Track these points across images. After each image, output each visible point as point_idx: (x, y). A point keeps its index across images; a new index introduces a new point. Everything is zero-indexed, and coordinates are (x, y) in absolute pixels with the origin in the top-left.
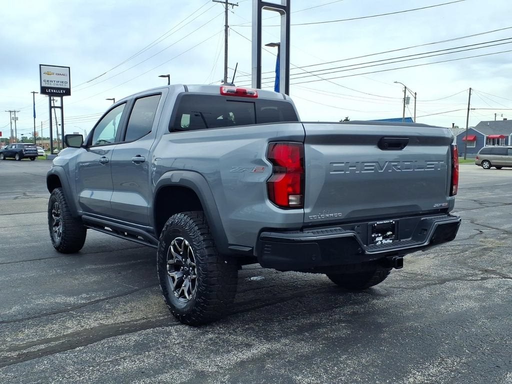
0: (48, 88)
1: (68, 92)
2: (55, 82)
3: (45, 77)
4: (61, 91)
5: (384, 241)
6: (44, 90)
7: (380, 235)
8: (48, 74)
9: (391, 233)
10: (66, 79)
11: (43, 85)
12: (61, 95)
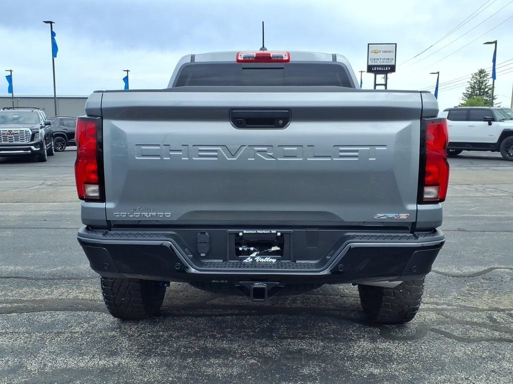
0: (374, 66)
1: (392, 69)
2: (381, 59)
3: (372, 56)
4: (387, 68)
5: (258, 259)
6: (370, 69)
7: (252, 249)
8: (375, 53)
9: (279, 249)
10: (392, 55)
11: (369, 64)
12: (386, 72)
